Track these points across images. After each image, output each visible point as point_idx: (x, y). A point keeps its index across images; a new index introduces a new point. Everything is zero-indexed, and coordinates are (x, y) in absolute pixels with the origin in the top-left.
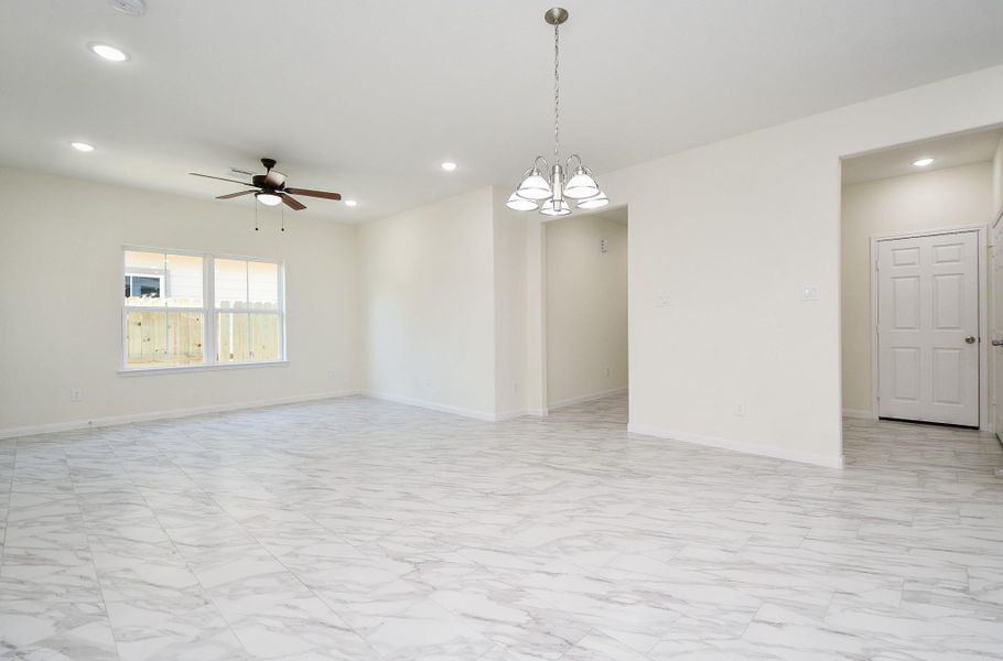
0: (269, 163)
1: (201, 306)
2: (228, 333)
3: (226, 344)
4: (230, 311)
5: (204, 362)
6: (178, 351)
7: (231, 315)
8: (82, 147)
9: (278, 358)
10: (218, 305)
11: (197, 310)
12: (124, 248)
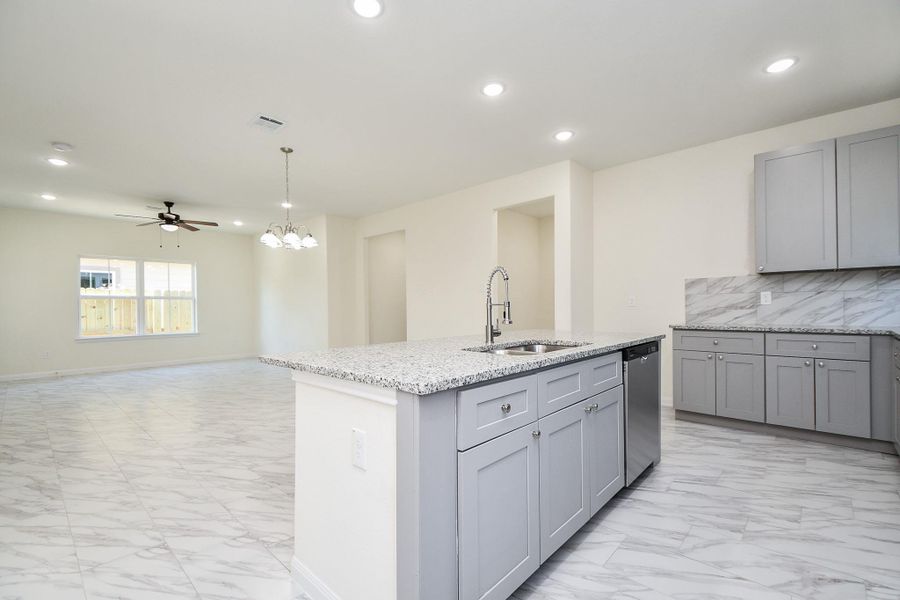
0: (169, 205)
1: (134, 294)
2: (160, 313)
3: (158, 321)
4: (161, 298)
5: (137, 333)
6: (123, 325)
7: (162, 301)
8: (48, 197)
9: (192, 331)
10: (146, 294)
11: (133, 298)
12: (80, 256)
